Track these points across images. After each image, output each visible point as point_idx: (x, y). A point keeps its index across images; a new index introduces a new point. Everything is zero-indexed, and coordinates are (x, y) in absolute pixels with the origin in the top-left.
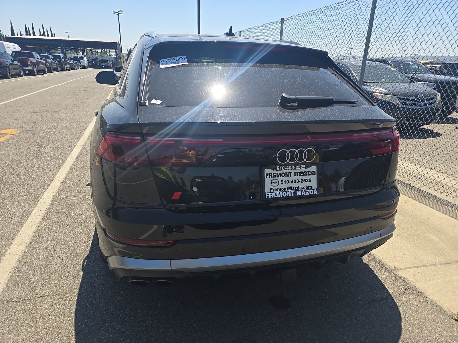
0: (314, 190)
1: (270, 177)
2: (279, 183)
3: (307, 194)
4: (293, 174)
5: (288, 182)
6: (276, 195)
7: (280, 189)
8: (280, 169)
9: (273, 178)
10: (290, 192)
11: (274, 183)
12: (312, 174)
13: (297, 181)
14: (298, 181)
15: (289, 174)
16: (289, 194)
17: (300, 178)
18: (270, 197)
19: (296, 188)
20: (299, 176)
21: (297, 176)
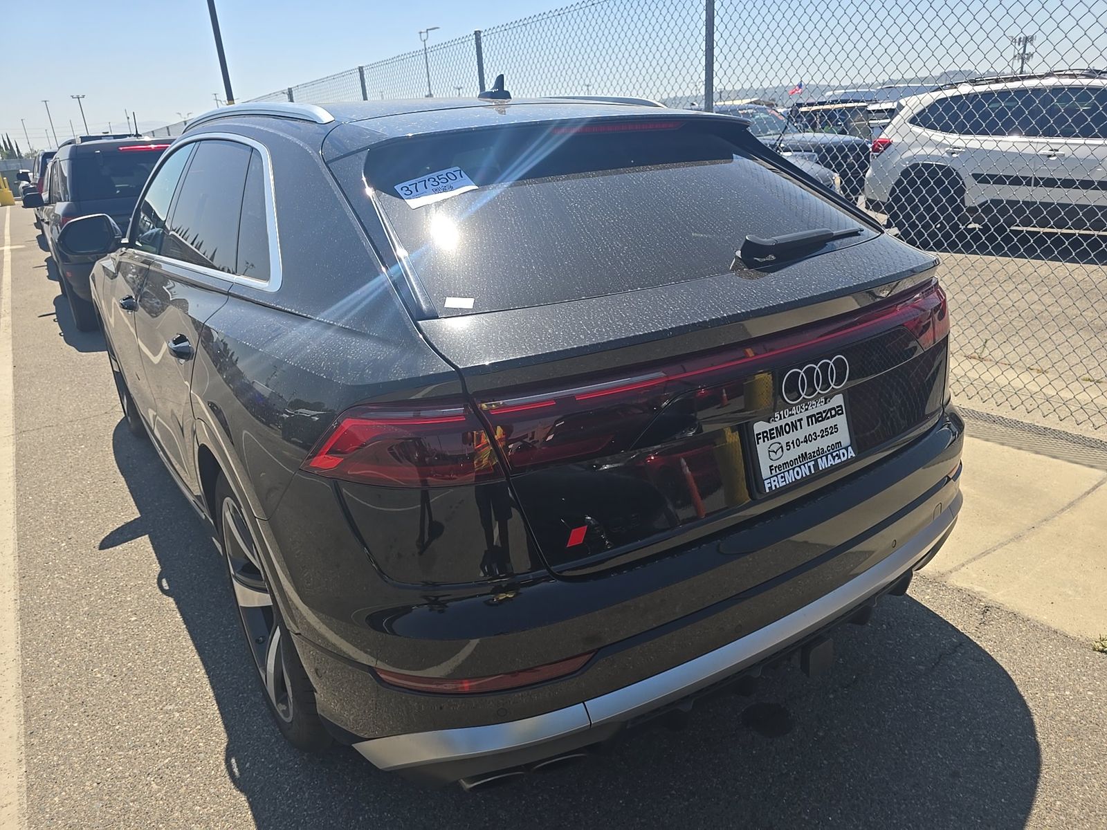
0: (846, 449)
1: (764, 441)
2: (782, 451)
3: (837, 461)
4: (804, 422)
5: (798, 443)
6: (783, 479)
7: (787, 462)
8: (780, 415)
9: (771, 441)
10: (806, 465)
11: (774, 451)
12: (837, 413)
13: (813, 437)
14: (816, 436)
15: (798, 423)
16: (805, 471)
17: (818, 427)
18: (774, 488)
19: (814, 452)
20: (816, 423)
21: (812, 424)
